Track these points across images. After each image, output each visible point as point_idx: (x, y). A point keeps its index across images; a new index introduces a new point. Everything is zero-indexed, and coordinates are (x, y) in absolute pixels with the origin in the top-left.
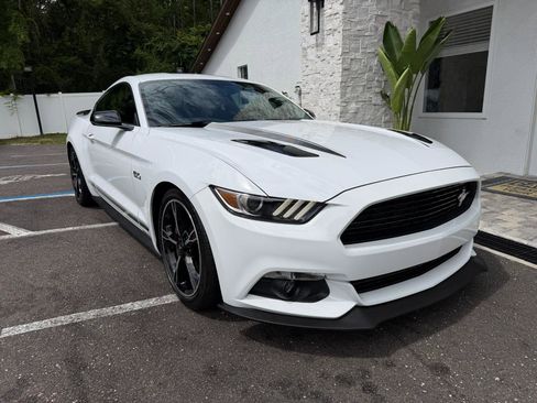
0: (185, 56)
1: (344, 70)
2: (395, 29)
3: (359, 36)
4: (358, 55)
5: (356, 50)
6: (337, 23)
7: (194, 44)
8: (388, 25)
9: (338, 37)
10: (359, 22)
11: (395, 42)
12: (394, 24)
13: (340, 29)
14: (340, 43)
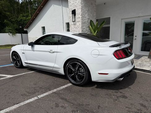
0: (22, 23)
1: (82, 31)
2: (93, 22)
3: (85, 23)
4: (85, 27)
5: (84, 26)
6: (80, 20)
7: (25, 19)
8: (91, 20)
9: (80, 23)
10: (85, 20)
11: (93, 24)
12: (92, 20)
13: (81, 21)
14: (81, 24)
